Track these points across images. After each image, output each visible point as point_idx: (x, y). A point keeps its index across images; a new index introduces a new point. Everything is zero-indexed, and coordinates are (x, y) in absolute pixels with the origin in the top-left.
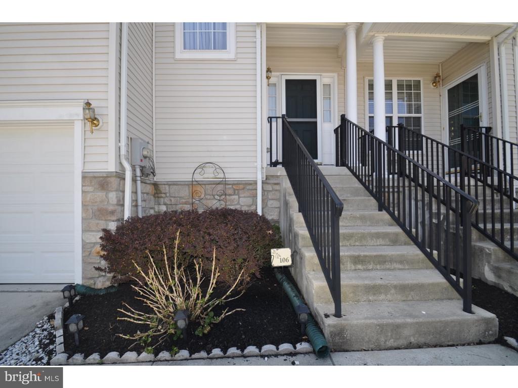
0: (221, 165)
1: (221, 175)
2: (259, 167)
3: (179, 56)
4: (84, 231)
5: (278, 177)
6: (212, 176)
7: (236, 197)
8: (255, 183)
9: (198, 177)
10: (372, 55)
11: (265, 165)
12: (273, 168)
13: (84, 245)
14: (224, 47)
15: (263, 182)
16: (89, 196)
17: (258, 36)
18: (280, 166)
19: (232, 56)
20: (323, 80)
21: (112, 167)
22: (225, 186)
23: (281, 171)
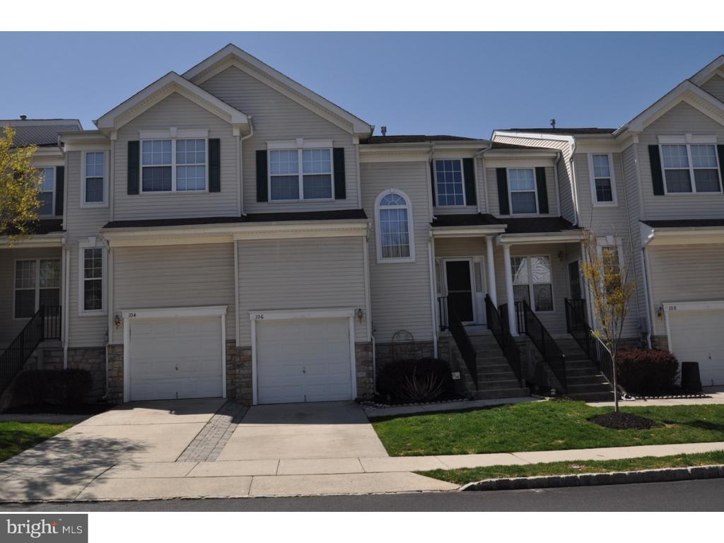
0: (410, 331)
1: (411, 338)
2: (435, 332)
3: (379, 262)
4: (357, 371)
5: (447, 338)
6: (404, 338)
7: (420, 352)
8: (432, 342)
9: (396, 340)
10: (503, 256)
11: (438, 330)
12: (443, 332)
13: (358, 379)
14: (408, 255)
15: (438, 342)
16: (359, 355)
17: (430, 248)
18: (447, 330)
19: (413, 260)
20: (474, 260)
21: (369, 340)
22: (414, 345)
23: (447, 333)
